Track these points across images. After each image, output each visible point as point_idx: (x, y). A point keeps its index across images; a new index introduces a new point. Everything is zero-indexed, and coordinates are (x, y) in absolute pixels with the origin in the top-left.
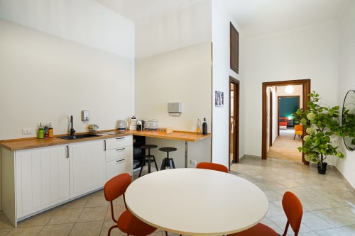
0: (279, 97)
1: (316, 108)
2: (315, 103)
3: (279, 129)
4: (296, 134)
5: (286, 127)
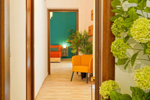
0: (49, 11)
4: (73, 72)
5: (60, 58)
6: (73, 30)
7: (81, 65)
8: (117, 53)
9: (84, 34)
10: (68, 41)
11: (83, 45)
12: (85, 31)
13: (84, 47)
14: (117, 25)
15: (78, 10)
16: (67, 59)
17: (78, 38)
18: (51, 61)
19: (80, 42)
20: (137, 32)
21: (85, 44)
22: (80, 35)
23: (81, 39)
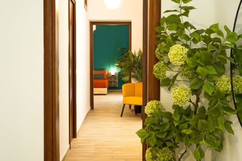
0: (92, 23)
1: (188, 32)
2: (184, 19)
3: (92, 95)
4: (124, 105)
5: (106, 89)
6: (125, 48)
7: (134, 96)
8: (158, 75)
9: (139, 55)
10: (118, 65)
11: (138, 70)
12: (140, 51)
13: (139, 72)
14: (159, 50)
15: (130, 23)
16: (116, 90)
17: (131, 60)
18: (94, 93)
19: (133, 66)
20: (172, 56)
21: (139, 69)
22: (134, 56)
23: (135, 62)
